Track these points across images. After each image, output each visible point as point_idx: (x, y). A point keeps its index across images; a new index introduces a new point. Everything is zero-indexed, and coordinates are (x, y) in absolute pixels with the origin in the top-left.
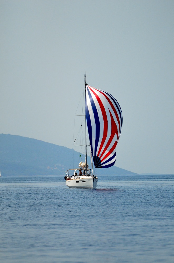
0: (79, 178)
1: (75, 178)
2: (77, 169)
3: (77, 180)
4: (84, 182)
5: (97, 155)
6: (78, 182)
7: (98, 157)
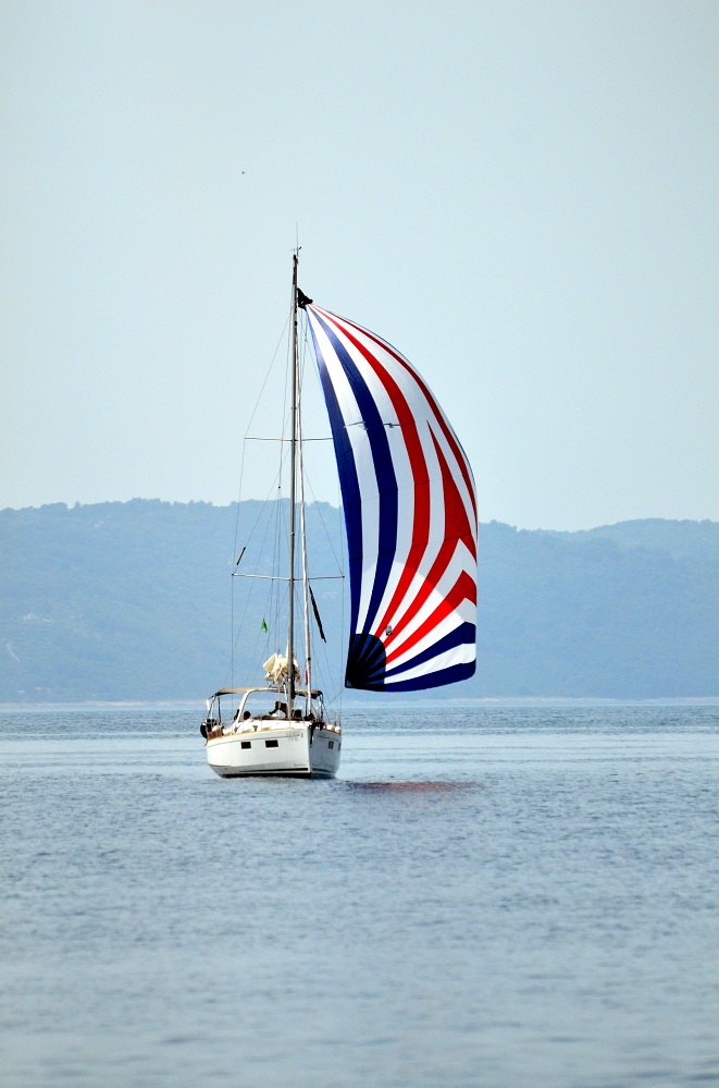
0: (256, 727)
1: (239, 731)
2: (250, 687)
3: (246, 738)
4: (272, 744)
5: (373, 632)
6: (246, 745)
7: (376, 638)
